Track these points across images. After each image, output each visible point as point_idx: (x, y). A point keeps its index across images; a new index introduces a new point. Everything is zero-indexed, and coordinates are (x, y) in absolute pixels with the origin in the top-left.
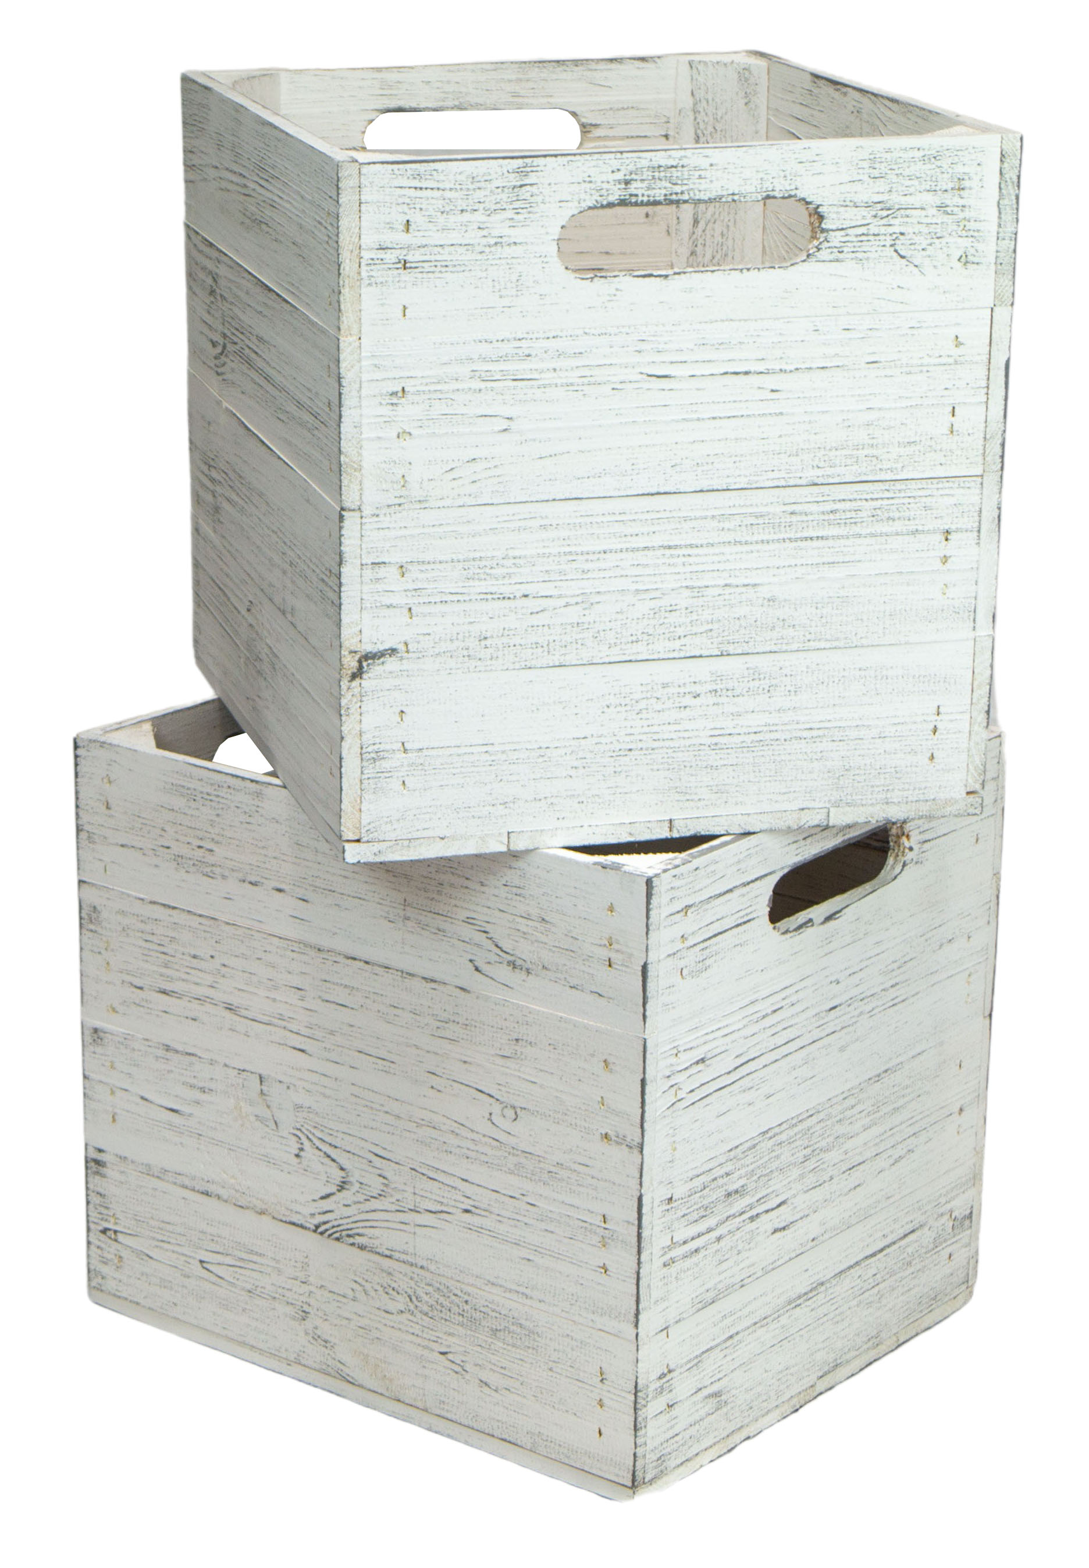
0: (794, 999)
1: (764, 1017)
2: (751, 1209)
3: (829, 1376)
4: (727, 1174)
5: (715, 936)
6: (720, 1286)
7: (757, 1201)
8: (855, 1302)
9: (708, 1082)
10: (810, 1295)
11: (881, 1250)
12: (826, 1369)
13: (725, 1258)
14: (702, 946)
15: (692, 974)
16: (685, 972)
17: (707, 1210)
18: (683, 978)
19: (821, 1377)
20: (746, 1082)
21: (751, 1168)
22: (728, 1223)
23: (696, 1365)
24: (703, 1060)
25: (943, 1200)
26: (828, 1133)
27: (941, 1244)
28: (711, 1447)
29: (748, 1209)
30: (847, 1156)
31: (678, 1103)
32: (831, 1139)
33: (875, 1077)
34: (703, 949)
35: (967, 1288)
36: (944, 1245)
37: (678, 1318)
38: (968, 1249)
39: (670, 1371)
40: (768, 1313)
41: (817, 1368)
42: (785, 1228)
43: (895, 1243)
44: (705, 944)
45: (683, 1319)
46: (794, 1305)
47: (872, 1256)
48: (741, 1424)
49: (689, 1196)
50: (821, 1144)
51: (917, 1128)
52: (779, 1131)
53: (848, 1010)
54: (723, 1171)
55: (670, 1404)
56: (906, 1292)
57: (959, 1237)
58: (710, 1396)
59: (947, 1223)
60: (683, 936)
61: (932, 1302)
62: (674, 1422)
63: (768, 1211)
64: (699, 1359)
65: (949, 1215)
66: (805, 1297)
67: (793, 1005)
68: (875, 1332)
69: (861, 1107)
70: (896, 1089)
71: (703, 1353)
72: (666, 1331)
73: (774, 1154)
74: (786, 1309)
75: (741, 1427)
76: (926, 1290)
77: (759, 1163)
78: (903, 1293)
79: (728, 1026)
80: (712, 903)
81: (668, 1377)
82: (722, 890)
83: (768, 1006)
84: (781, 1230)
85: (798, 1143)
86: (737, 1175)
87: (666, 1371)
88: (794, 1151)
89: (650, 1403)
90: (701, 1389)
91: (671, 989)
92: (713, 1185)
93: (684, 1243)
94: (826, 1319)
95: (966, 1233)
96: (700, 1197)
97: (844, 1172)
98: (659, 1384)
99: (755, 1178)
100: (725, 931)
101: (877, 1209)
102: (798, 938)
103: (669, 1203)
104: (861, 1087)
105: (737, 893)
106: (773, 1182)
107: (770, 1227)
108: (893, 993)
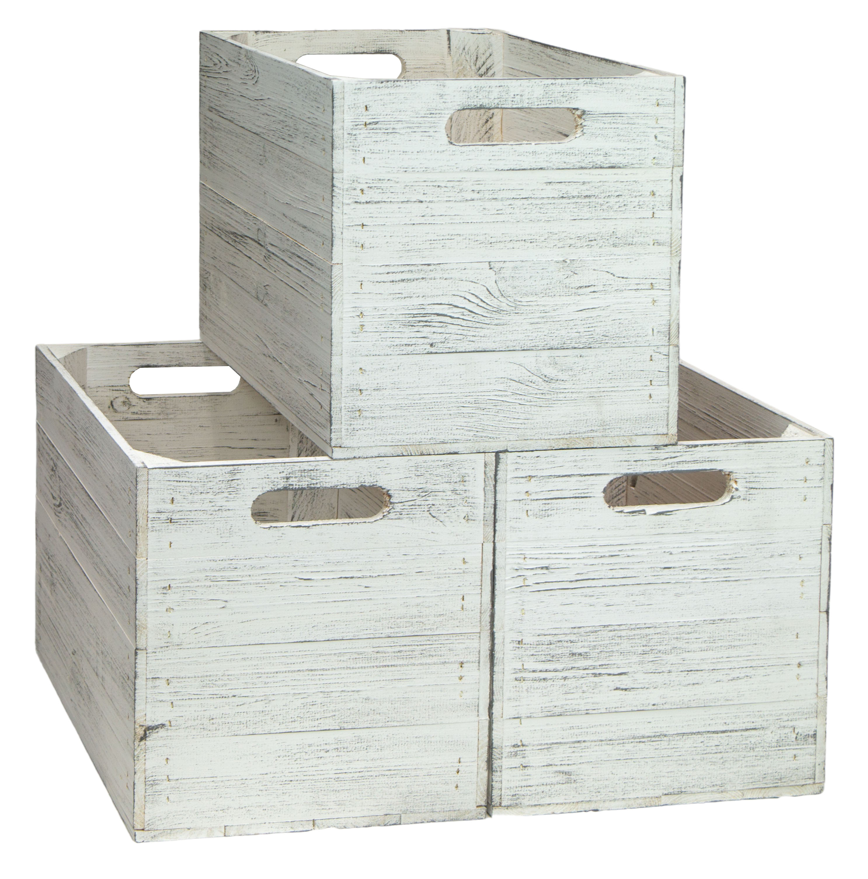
0: (630, 553)
1: (601, 557)
2: (594, 669)
3: (676, 797)
4: (571, 642)
5: (556, 499)
6: (568, 707)
7: (600, 666)
8: (699, 757)
9: (552, 582)
10: (654, 739)
11: (723, 732)
12: (671, 791)
13: (572, 691)
14: (544, 502)
15: (536, 515)
16: (530, 513)
17: (553, 658)
18: (528, 516)
19: (666, 794)
20: (587, 591)
21: (595, 643)
22: (572, 671)
23: (547, 749)
24: (547, 568)
25: (786, 718)
26: (665, 642)
27: (784, 745)
28: (563, 804)
29: (590, 668)
30: (685, 662)
31: (525, 587)
32: (669, 647)
33: (711, 620)
34: (545, 504)
35: (814, 783)
36: (787, 747)
37: (529, 715)
38: (813, 757)
39: (523, 745)
40: (614, 738)
41: (662, 788)
42: (626, 690)
43: (736, 731)
44: (547, 502)
45: (534, 717)
46: (638, 740)
47: (714, 732)
48: (589, 799)
49: (537, 645)
50: (659, 648)
51: (754, 664)
52: (618, 629)
53: (681, 572)
54: (567, 638)
55: (524, 765)
56: (750, 766)
57: (803, 747)
58: (560, 772)
59: (789, 734)
60: (527, 492)
61: (777, 781)
62: (526, 777)
63: (609, 675)
64: (549, 746)
65: (792, 729)
66: (649, 739)
67: (628, 556)
68: (719, 783)
69: (697, 635)
70: (731, 633)
71: (553, 743)
72: (519, 720)
73: (613, 641)
74: (630, 741)
75: (590, 801)
76: (770, 772)
77: (600, 643)
78: (746, 766)
79: (568, 553)
80: (553, 480)
81: (521, 748)
82: (562, 474)
83: (605, 551)
84: (622, 689)
85: (637, 641)
86: (580, 644)
87: (520, 744)
88: (633, 645)
89: (503, 759)
90: (551, 765)
91: (518, 520)
92: (558, 644)
93: (534, 671)
94: (670, 759)
95: (810, 746)
96: (547, 648)
97: (682, 671)
98: (512, 749)
99: (596, 651)
100: (565, 498)
101: (717, 704)
102: (631, 518)
103: (519, 644)
104: (696, 623)
105: (574, 478)
106: (614, 658)
107: (612, 685)
108: (725, 573)
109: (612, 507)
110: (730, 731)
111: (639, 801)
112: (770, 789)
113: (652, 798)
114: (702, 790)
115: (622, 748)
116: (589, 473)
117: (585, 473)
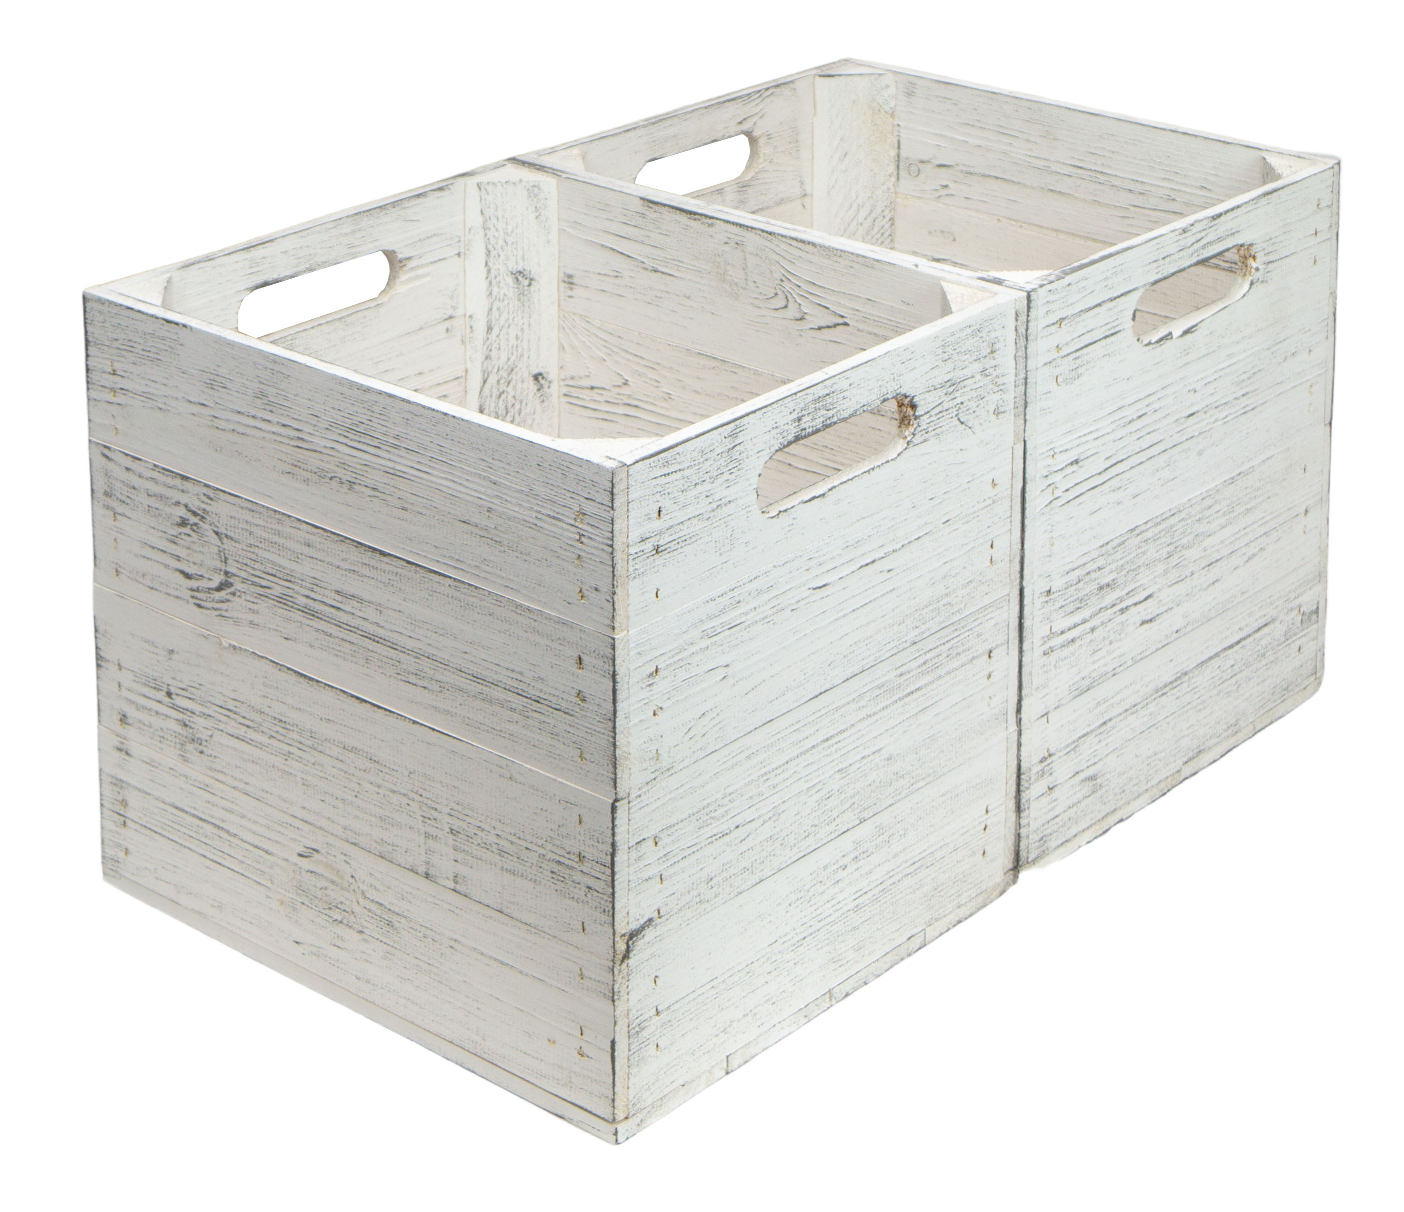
0: (1156, 406)
1: (1130, 422)
2: (1121, 601)
3: (1193, 762)
4: (1100, 569)
5: (1086, 346)
6: (1094, 675)
7: (1127, 594)
8: (1215, 692)
9: (1081, 482)
10: (1175, 684)
11: (1238, 642)
12: (1191, 755)
13: (1099, 647)
14: (1074, 355)
15: (1066, 382)
16: (1060, 380)
17: (1081, 604)
18: (1058, 385)
19: (1186, 762)
20: (1115, 483)
21: (1121, 562)
22: (1101, 615)
23: (1074, 749)
24: (1076, 462)
25: (1292, 596)
26: (1189, 530)
27: (1291, 637)
28: (1088, 828)
29: (1118, 601)
30: (1206, 553)
31: (1055, 501)
32: (1192, 536)
33: (1230, 479)
34: (1075, 359)
35: (1316, 679)
36: (1294, 638)
37: (1056, 705)
38: (1315, 642)
39: (1050, 756)
40: (1138, 701)
41: (1182, 754)
42: (1151, 620)
43: (1249, 636)
44: (1078, 354)
45: (1061, 706)
46: (1161, 693)
47: (1230, 647)
48: (1114, 807)
49: (1065, 589)
50: (1183, 542)
51: (1267, 528)
52: (1144, 529)
53: (1204, 416)
54: (1096, 565)
55: (1051, 786)
56: (1261, 682)
57: (1307, 631)
58: (1086, 779)
59: (1296, 618)
60: (1058, 346)
61: (1284, 692)
62: (1054, 804)
63: (1136, 604)
64: (1076, 744)
65: (1298, 610)
66: (1170, 686)
67: (1155, 411)
68: (1234, 721)
69: (1217, 507)
70: (1248, 491)
71: (1080, 738)
72: (1046, 717)
73: (1140, 550)
74: (1153, 698)
75: (1116, 809)
76: (1278, 681)
77: (1127, 559)
78: (1258, 684)
79: (1098, 430)
80: (1083, 316)
81: (1048, 761)
82: (1092, 304)
83: (1133, 412)
84: (1148, 622)
85: (1162, 540)
86: (1108, 569)
87: (1046, 755)
88: (1158, 548)
89: (1031, 786)
90: (1078, 773)
91: (1048, 395)
92: (1087, 579)
93: (1062, 633)
94: (1189, 707)
95: (1313, 627)
96: (1076, 590)
97: (1203, 568)
98: (1040, 767)
99: (1124, 572)
100: (1095, 342)
101: (1233, 604)
102: (1159, 349)
103: (1048, 595)
104: (1217, 489)
105: (1105, 307)
106: (1140, 576)
107: (1138, 619)
108: (1244, 402)
109: (1140, 340)
110: (1244, 639)
111: (1162, 785)
112: (1277, 707)
113: (1173, 774)
114: (1218, 740)
115: (1146, 713)
116: (1119, 293)
117: (1115, 295)
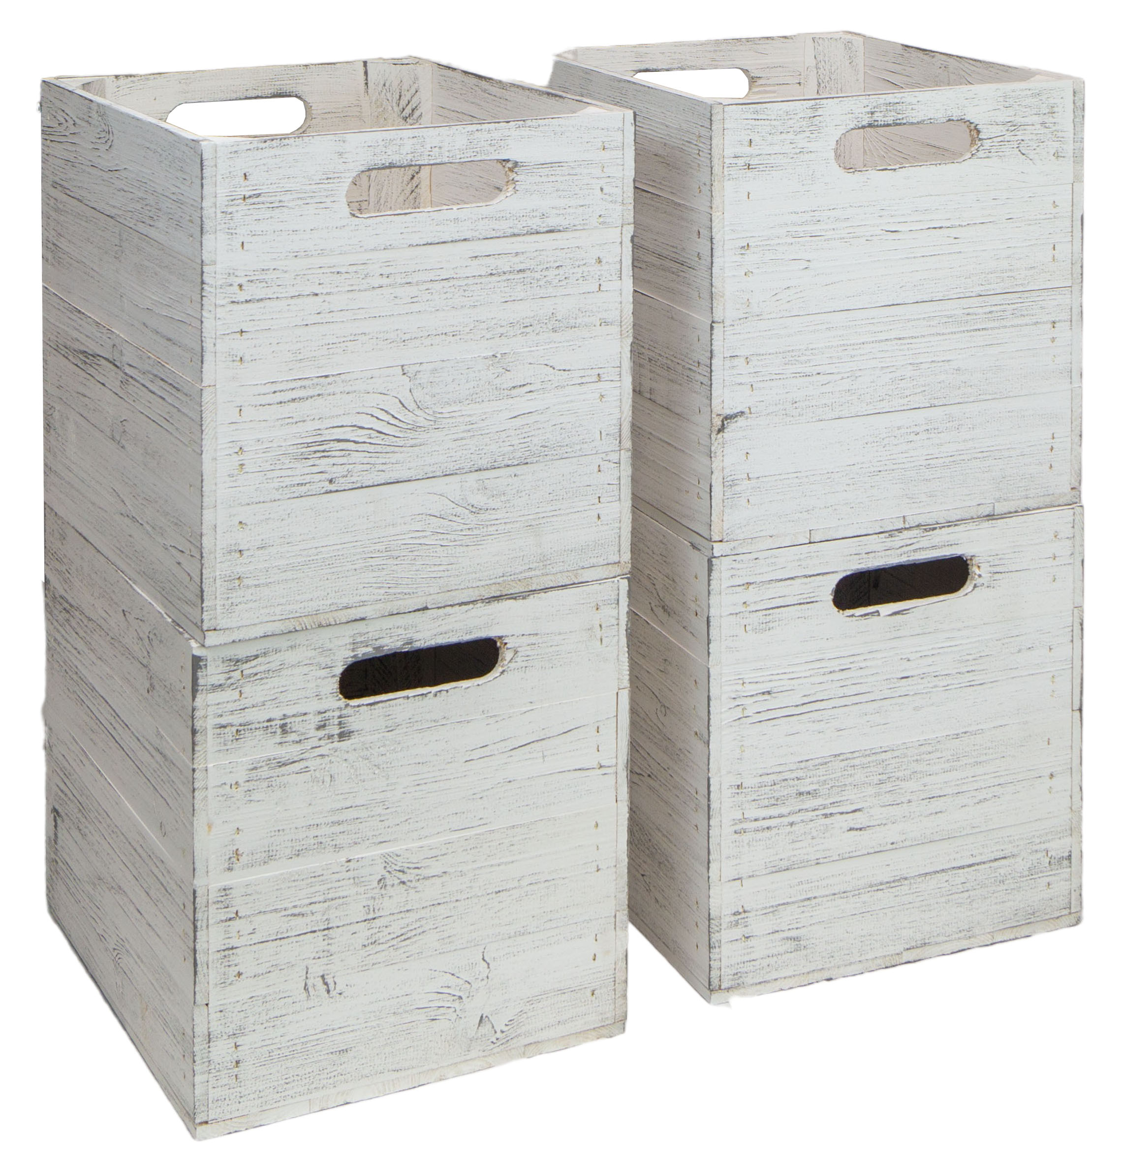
0: (863, 665)
1: (831, 672)
2: (824, 808)
3: (918, 951)
4: (798, 779)
5: (778, 607)
6: (795, 859)
7: (831, 804)
8: (943, 900)
9: (775, 709)
10: (893, 885)
11: (970, 866)
12: (914, 944)
13: (800, 839)
14: (765, 612)
15: (755, 630)
16: (748, 628)
17: (777, 802)
18: (746, 632)
19: (908, 949)
20: (814, 716)
21: (825, 777)
22: (800, 814)
23: (773, 912)
24: (769, 693)
25: (1038, 841)
26: (904, 767)
27: (1036, 873)
28: (790, 977)
29: (821, 807)
30: (926, 788)
31: (744, 719)
32: (907, 773)
33: (954, 735)
34: (766, 615)
35: (1070, 913)
36: (1040, 875)
37: (751, 874)
38: (1069, 882)
39: (745, 912)
40: (848, 889)
41: (903, 941)
42: (861, 829)
43: (984, 863)
44: (768, 612)
45: (757, 876)
46: (876, 888)
47: (959, 868)
48: (821, 967)
49: (759, 787)
50: (897, 774)
51: (1002, 781)
52: (851, 757)
53: (920, 681)
54: (794, 775)
55: (746, 935)
56: (1000, 903)
57: (1057, 872)
58: (787, 938)
59: (1042, 859)
60: (744, 603)
61: (1030, 916)
62: (749, 950)
63: (842, 813)
64: (775, 908)
65: (1044, 853)
66: (888, 885)
67: (861, 668)
68: (967, 927)
69: (939, 755)
70: (976, 747)
71: (779, 905)
72: (740, 881)
73: (846, 773)
74: (867, 890)
75: (822, 969)
76: (1022, 906)
77: (831, 776)
78: (996, 903)
79: (793, 672)
80: (774, 585)
81: (743, 915)
82: (784, 577)
83: (835, 665)
84: (857, 829)
85: (872, 769)
86: (808, 780)
87: (741, 910)
88: (868, 774)
89: (723, 931)
90: (778, 931)
91: (735, 638)
92: (783, 784)
93: (756, 820)
94: (911, 906)
95: (1065, 870)
96: (771, 790)
97: (923, 799)
98: (733, 918)
99: (827, 786)
100: (788, 606)
101: (962, 834)
102: (863, 622)
103: (738, 788)
104: (938, 739)
105: (798, 581)
106: (847, 792)
107: (846, 826)
108: (969, 677)
109: (841, 611)
110: (978, 864)
111: (879, 961)
112: (1023, 926)
113: (892, 955)
114: (947, 939)
115: (858, 900)
116: (815, 573)
117: (811, 573)
